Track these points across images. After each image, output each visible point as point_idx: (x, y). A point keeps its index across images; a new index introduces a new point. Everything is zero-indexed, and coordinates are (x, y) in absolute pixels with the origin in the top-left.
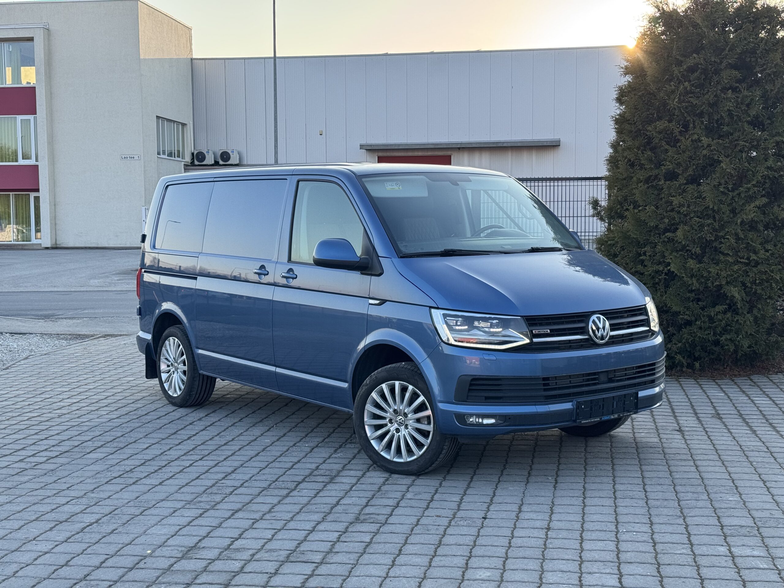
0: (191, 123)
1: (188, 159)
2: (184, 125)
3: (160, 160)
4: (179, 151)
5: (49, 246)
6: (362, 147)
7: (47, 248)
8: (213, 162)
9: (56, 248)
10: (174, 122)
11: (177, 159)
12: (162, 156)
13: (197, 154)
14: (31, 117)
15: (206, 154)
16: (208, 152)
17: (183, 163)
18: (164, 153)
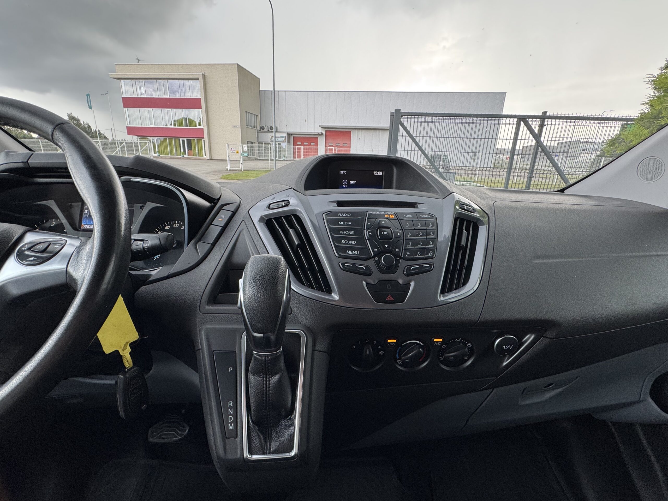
0: (260, 115)
1: (258, 129)
2: (257, 116)
3: (247, 128)
4: (255, 125)
5: (209, 159)
6: (320, 126)
7: (208, 159)
8: (267, 130)
9: (211, 159)
10: (253, 114)
11: (254, 128)
12: (248, 127)
13: (262, 127)
14: (200, 110)
15: (265, 127)
16: (265, 126)
17: (256, 130)
18: (249, 126)
